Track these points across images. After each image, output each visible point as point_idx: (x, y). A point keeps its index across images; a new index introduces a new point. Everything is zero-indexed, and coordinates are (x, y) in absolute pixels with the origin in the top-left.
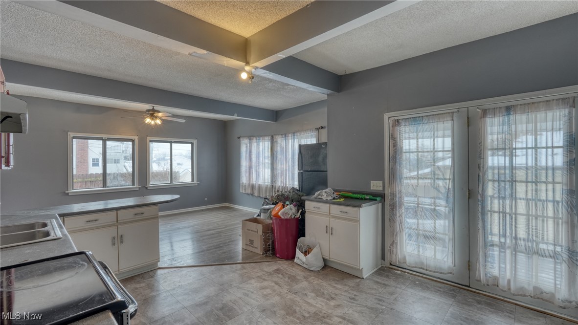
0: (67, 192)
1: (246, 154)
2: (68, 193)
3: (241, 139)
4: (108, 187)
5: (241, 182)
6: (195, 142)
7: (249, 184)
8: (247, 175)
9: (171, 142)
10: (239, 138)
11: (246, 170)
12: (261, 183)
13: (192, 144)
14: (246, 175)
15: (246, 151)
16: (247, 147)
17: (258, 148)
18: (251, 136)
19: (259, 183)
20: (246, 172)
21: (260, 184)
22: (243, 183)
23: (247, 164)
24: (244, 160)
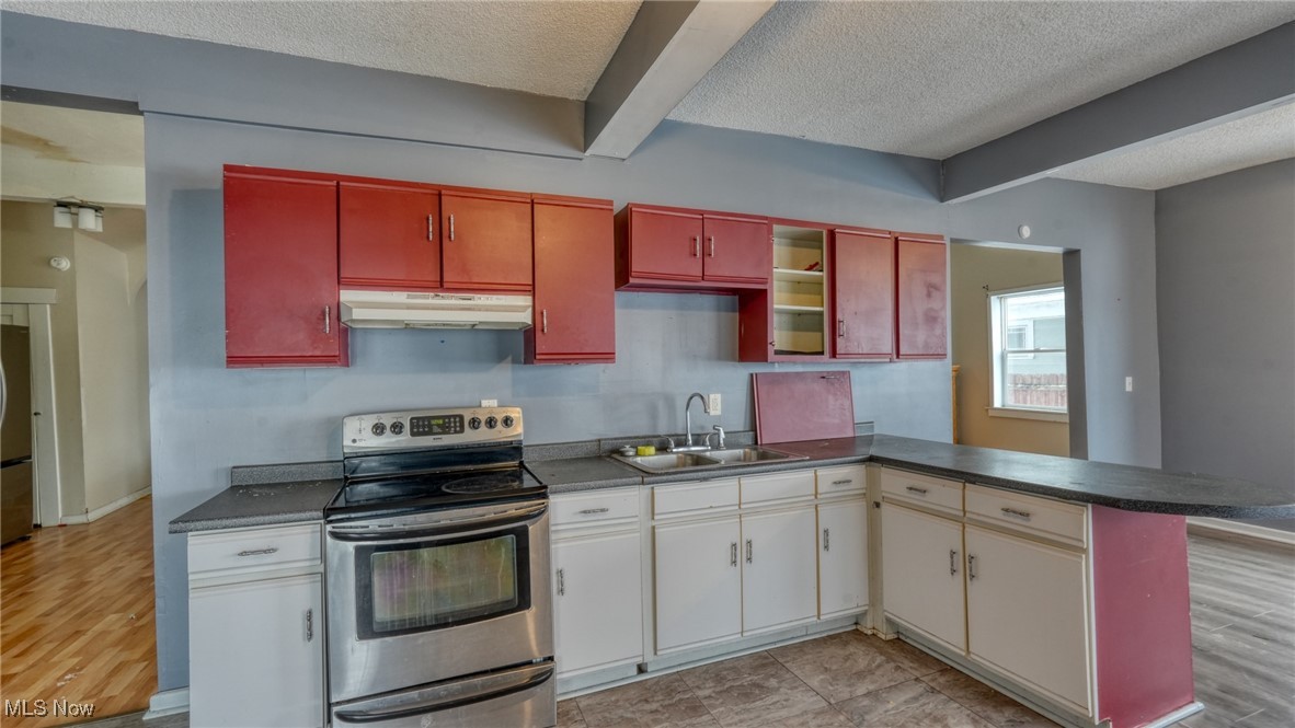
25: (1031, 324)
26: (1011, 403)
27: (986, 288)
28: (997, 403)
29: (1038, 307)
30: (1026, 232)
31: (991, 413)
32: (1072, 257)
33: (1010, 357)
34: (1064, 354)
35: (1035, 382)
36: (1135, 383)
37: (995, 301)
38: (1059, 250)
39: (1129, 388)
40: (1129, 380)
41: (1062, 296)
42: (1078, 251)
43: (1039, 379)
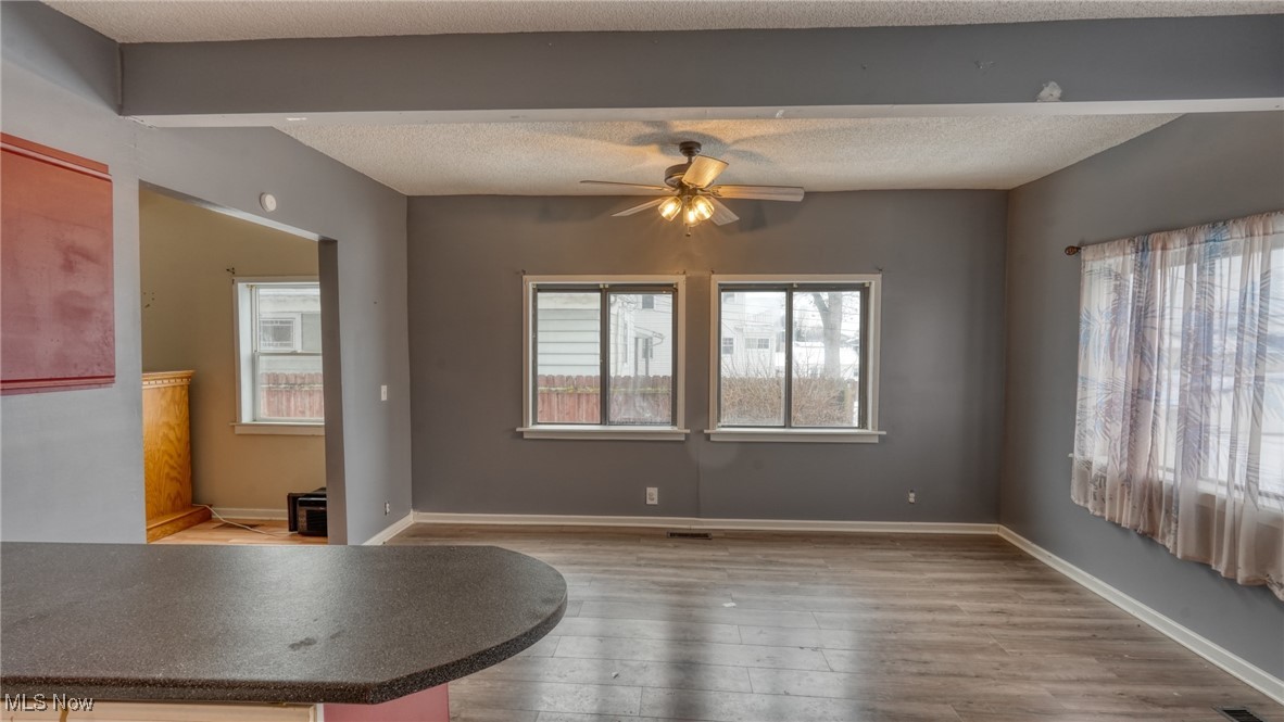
0: (518, 429)
1: (1115, 323)
2: (522, 433)
3: (1087, 254)
4: (611, 424)
5: (1076, 455)
6: (874, 282)
7: (1127, 481)
8: (1117, 429)
9: (789, 290)
10: (1074, 250)
11: (1110, 403)
12: (1221, 492)
13: (865, 291)
14: (1106, 431)
15: (1116, 311)
16: (1119, 290)
17: (1206, 291)
18: (1148, 234)
19: (1205, 487)
20: (1109, 413)
21: (1209, 498)
22: (1089, 464)
23: (1121, 375)
24: (1103, 354)
25: (298, 319)
26: (265, 415)
27: (232, 271)
28: (246, 418)
29: (304, 300)
30: (271, 202)
31: (238, 430)
32: (328, 247)
33: (263, 359)
34: (320, 358)
35: (299, 381)
36: (389, 392)
37: (242, 290)
38: (314, 237)
39: (384, 397)
40: (384, 388)
41: (317, 292)
42: (336, 242)
43: (303, 378)
